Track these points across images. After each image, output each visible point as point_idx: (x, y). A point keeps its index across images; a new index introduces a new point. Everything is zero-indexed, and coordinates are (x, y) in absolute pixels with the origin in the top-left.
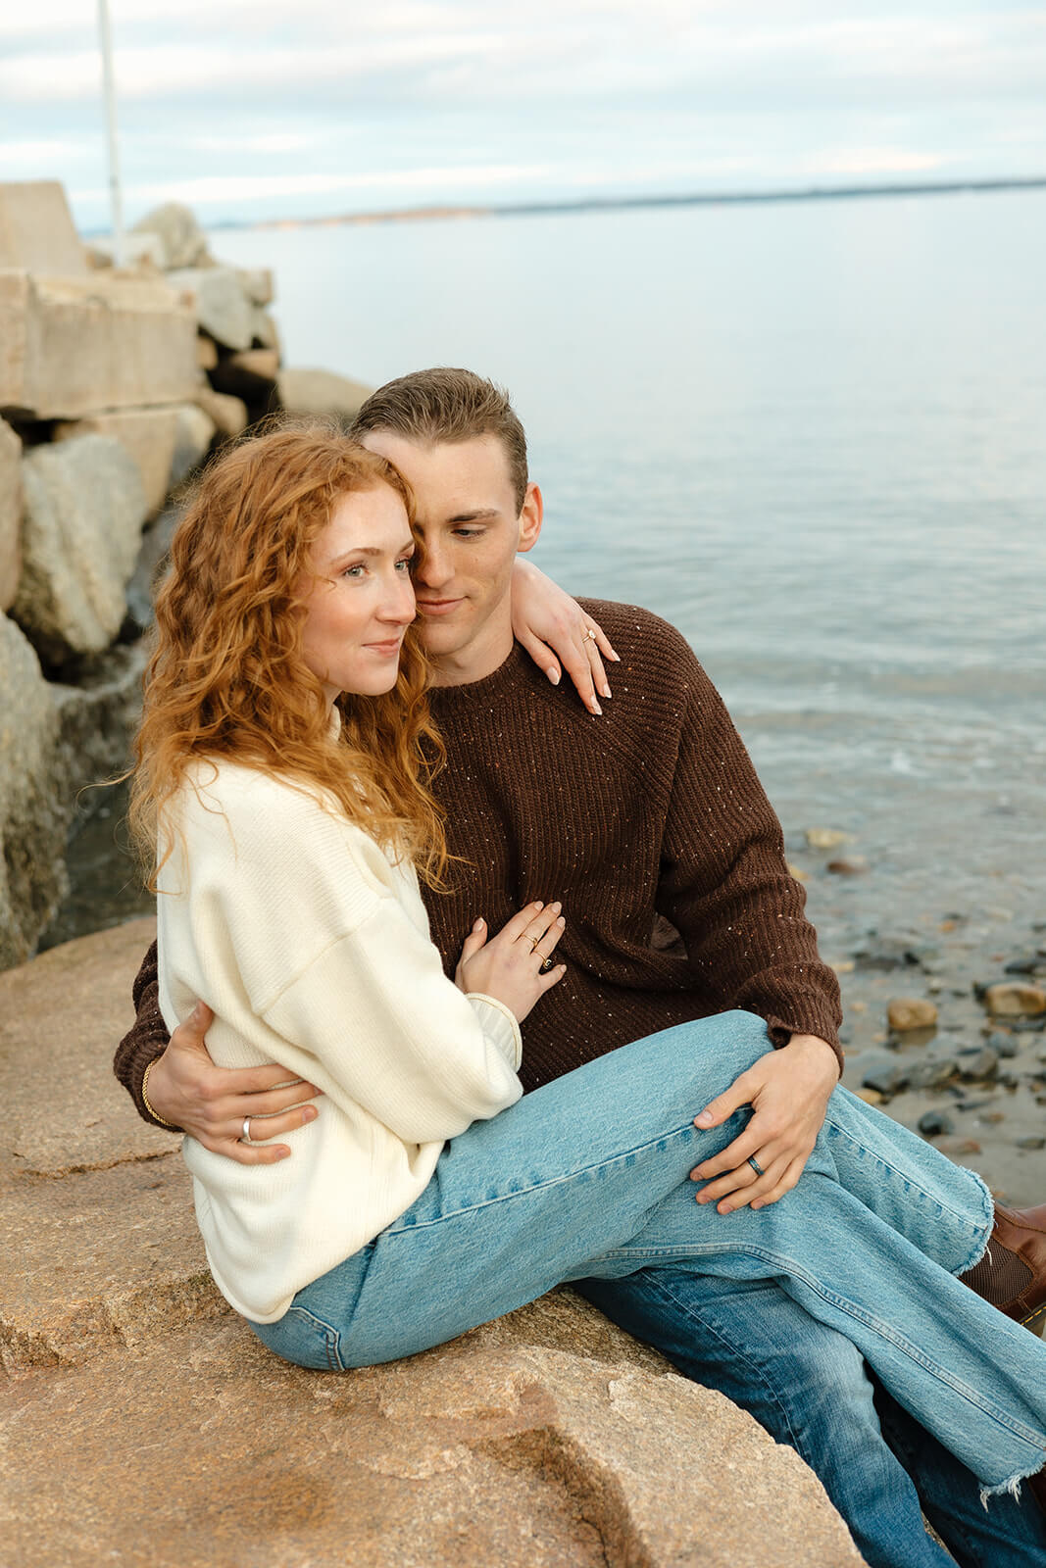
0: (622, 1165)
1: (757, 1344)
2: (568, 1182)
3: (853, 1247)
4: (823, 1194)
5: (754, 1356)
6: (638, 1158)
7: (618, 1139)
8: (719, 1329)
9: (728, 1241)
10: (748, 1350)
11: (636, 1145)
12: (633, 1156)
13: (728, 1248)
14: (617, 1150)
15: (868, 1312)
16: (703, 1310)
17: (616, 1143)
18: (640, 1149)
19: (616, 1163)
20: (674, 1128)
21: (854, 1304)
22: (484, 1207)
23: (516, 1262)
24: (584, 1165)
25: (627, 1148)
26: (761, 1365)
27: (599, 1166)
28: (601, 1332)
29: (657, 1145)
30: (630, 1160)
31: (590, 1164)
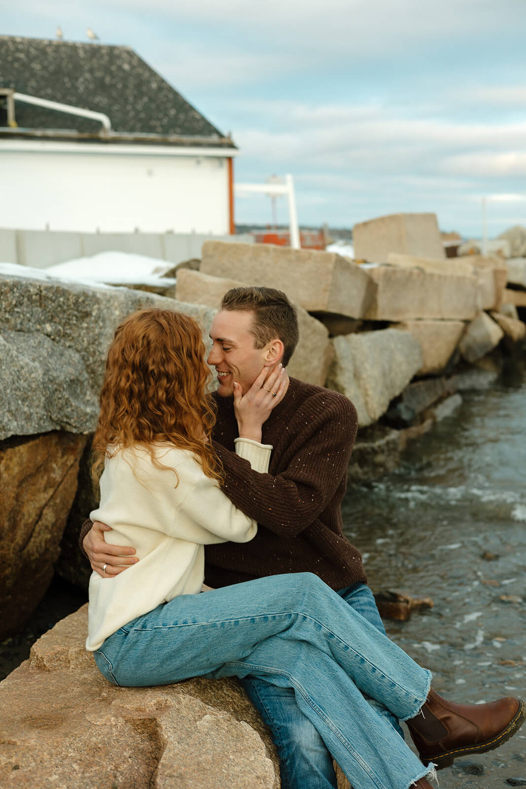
0: (232, 624)
1: (279, 720)
2: (207, 625)
3: (329, 685)
4: (322, 659)
5: (276, 724)
6: (240, 623)
7: (233, 613)
8: (268, 710)
9: (280, 669)
10: (275, 722)
11: (240, 617)
12: (238, 621)
13: (280, 672)
14: (231, 617)
15: (326, 715)
16: (265, 701)
17: (232, 614)
18: (242, 619)
19: (230, 622)
20: (260, 614)
21: (321, 709)
22: (171, 627)
23: (185, 655)
24: (215, 620)
25: (236, 617)
26: (278, 729)
27: (222, 622)
28: (247, 706)
29: (251, 620)
30: (237, 623)
31: (218, 620)
